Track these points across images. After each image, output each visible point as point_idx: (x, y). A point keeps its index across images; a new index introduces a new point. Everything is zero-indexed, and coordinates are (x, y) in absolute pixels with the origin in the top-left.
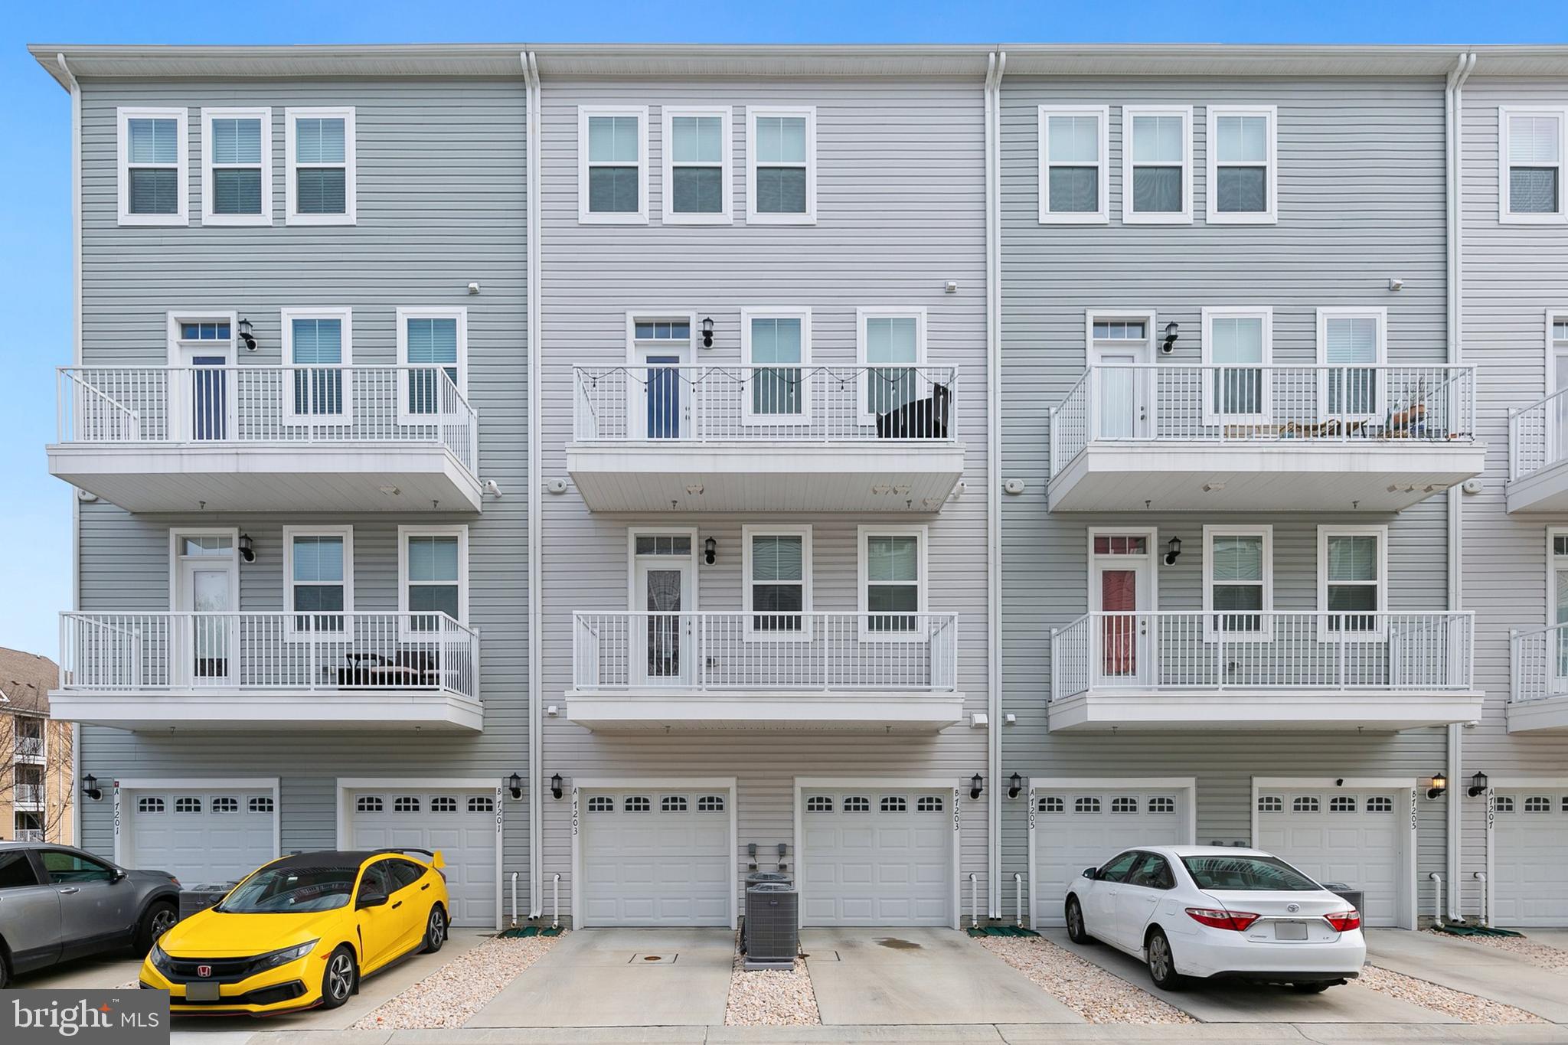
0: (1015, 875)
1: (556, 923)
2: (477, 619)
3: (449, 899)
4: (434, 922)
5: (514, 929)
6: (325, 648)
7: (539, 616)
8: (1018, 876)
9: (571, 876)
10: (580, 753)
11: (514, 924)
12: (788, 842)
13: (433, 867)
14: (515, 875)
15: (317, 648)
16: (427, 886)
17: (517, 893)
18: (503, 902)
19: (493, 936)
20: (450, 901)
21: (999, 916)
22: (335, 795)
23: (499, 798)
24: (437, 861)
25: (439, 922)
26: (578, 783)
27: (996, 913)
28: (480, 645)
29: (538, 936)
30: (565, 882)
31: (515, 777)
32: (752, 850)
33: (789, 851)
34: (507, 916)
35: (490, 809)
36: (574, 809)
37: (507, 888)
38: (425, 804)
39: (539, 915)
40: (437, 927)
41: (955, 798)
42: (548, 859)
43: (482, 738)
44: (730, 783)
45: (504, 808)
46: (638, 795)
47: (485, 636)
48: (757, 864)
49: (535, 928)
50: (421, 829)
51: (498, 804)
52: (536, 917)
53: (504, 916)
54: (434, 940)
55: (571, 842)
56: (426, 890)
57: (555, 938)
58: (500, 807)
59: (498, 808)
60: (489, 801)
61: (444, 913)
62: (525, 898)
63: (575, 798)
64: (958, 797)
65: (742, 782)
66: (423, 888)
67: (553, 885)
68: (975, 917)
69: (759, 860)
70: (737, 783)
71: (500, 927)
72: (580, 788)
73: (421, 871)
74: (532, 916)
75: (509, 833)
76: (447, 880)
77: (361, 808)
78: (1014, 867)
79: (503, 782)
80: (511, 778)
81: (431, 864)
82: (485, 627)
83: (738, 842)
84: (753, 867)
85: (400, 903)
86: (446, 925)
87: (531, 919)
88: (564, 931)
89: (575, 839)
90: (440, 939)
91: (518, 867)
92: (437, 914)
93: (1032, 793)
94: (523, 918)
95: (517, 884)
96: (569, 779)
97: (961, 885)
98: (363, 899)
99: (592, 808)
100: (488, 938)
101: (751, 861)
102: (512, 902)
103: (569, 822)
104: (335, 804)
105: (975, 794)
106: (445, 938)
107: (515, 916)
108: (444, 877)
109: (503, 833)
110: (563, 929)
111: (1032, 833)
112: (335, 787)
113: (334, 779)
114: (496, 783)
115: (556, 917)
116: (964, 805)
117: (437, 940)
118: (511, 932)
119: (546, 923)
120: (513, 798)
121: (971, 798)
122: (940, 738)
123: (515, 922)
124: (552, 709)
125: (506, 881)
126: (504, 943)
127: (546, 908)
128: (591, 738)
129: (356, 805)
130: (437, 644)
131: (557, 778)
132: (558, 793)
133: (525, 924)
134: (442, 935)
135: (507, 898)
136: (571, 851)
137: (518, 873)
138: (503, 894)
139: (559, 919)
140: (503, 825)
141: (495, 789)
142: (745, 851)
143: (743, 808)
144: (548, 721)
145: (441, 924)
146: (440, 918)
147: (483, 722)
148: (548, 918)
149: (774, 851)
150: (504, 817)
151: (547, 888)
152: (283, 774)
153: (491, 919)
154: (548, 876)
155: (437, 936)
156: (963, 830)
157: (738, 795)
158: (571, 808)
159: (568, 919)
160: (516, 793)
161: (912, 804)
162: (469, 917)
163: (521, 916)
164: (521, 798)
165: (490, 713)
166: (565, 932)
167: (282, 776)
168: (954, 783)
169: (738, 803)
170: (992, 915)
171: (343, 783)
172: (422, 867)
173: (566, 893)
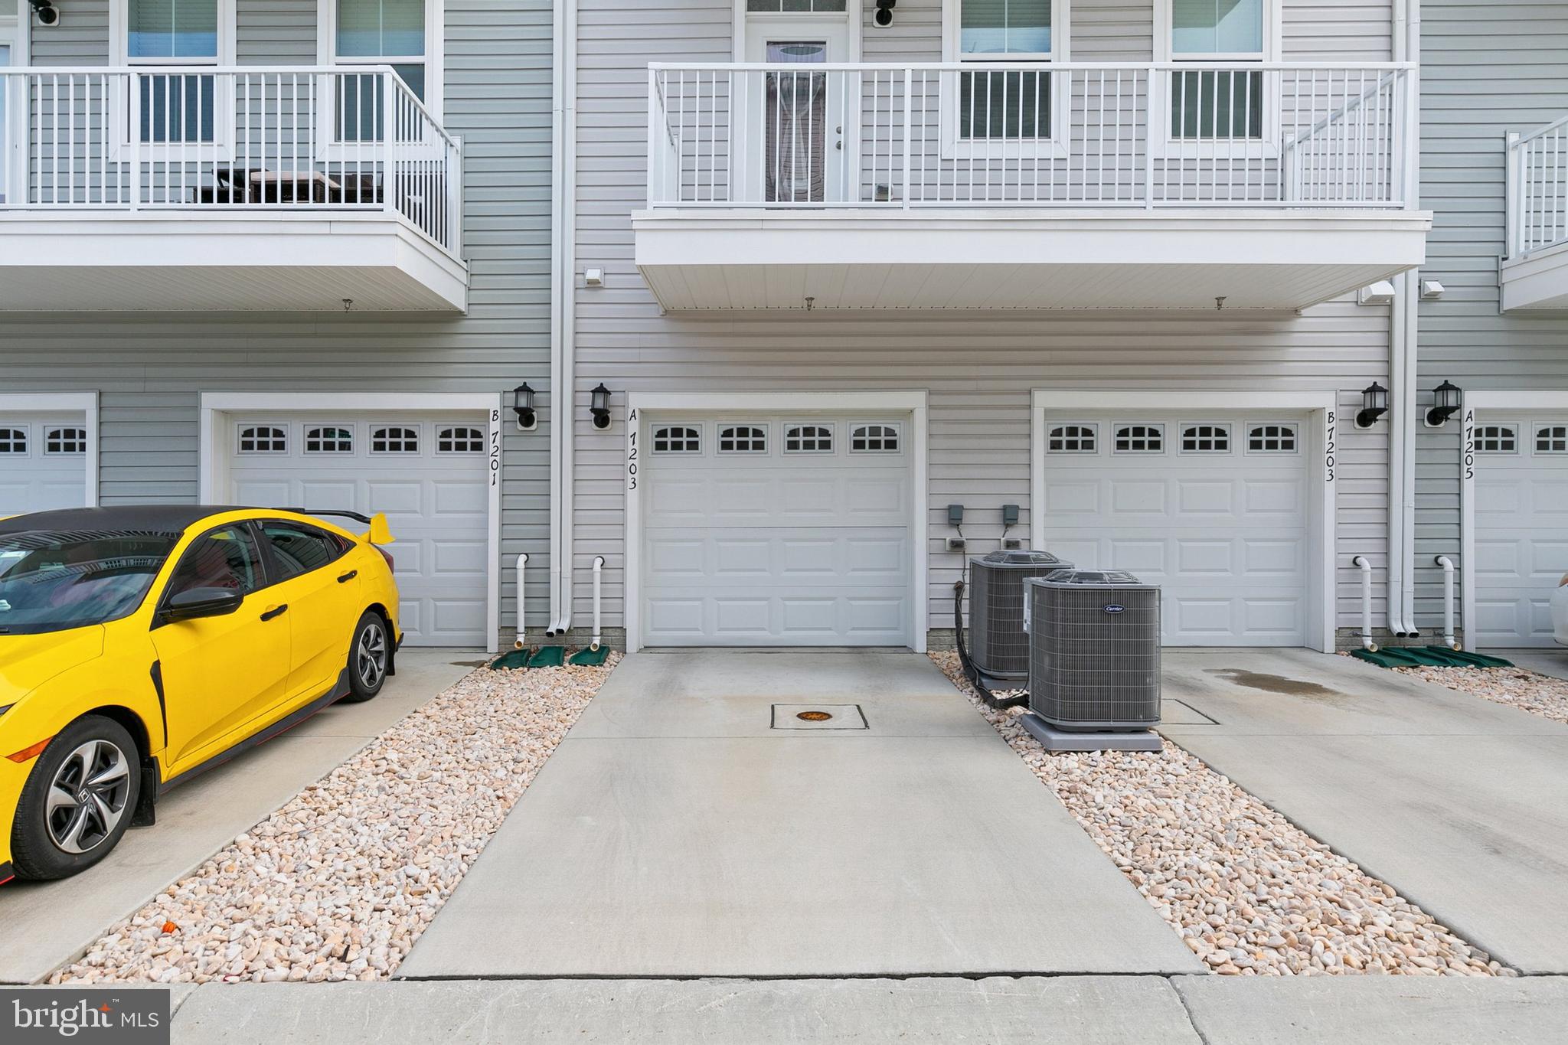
0: (1436, 559)
1: (597, 641)
2: (457, 121)
3: (400, 600)
4: (365, 644)
5: (519, 651)
6: (159, 172)
7: (571, 116)
8: (1444, 560)
9: (624, 561)
10: (642, 350)
11: (519, 643)
12: (1021, 502)
13: (370, 542)
14: (522, 558)
15: (144, 173)
16: (352, 574)
17: (526, 590)
18: (501, 605)
19: (481, 664)
20: (402, 603)
21: (1411, 628)
22: (196, 423)
23: (495, 426)
24: (377, 531)
25: (376, 643)
26: (638, 401)
27: (1404, 623)
28: (463, 165)
29: (566, 664)
30: (615, 572)
31: (524, 389)
32: (955, 516)
33: (1022, 517)
34: (508, 630)
35: (477, 447)
36: (631, 446)
37: (507, 581)
38: (362, 438)
39: (565, 626)
40: (371, 653)
41: (1328, 426)
42: (583, 532)
43: (465, 325)
44: (915, 400)
45: (503, 443)
46: (743, 423)
47: (473, 150)
48: (964, 539)
49: (560, 648)
50: (353, 481)
51: (492, 438)
52: (560, 631)
53: (502, 629)
54: (364, 678)
55: (624, 502)
56: (349, 582)
57: (598, 668)
58: (497, 443)
59: (491, 445)
60: (476, 434)
61: (388, 626)
62: (540, 597)
63: (633, 426)
64: (1333, 424)
65: (937, 400)
66: (342, 579)
67: (592, 575)
68: (1367, 631)
69: (967, 533)
70: (928, 400)
71: (493, 646)
72: (642, 411)
73: (340, 546)
74: (552, 629)
75: (511, 487)
76: (395, 567)
77: (248, 446)
78: (1436, 546)
79: (503, 400)
80: (516, 391)
81: (365, 537)
82: (472, 136)
83: (929, 502)
84: (957, 546)
85: (282, 609)
86: (392, 646)
87: (550, 634)
88: (611, 656)
89: (633, 497)
90: (379, 675)
91: (528, 545)
92: (372, 628)
93: (1470, 417)
94: (536, 632)
95: (526, 575)
96: (622, 394)
97: (1337, 576)
98: (176, 600)
99: (661, 446)
100: (472, 668)
101: (952, 535)
102: (516, 604)
103: (621, 468)
104: (196, 437)
105: (1366, 418)
106: (390, 670)
107: (521, 628)
108: (389, 561)
109: (502, 487)
110: (609, 651)
111: (1468, 485)
112: (196, 408)
113: (196, 394)
114: (490, 401)
115: (597, 631)
116: (1342, 438)
117: (372, 677)
118: (513, 658)
119: (580, 642)
120: (520, 427)
121: (1357, 426)
122: (1299, 324)
123: (521, 638)
124: (593, 274)
125: (507, 570)
126: (504, 680)
127: (577, 616)
128: (661, 325)
129: (237, 440)
130: (380, 163)
131: (601, 390)
132: (602, 418)
133: (539, 642)
134: (382, 666)
135: (507, 598)
136: (624, 517)
137: (526, 554)
138: (501, 590)
139: (602, 634)
140: (502, 473)
141: (489, 410)
142: (941, 518)
143: (938, 443)
144: (586, 296)
145: (381, 647)
146: (378, 635)
147: (468, 297)
148: (581, 632)
149: (995, 517)
150: (503, 458)
151: (581, 579)
152: (105, 386)
153: (479, 633)
154: (582, 560)
155: (372, 670)
156: (1341, 482)
157: (930, 421)
158: (625, 443)
159: (618, 633)
160: (526, 417)
161: (1239, 439)
162: (437, 630)
163: (532, 628)
164: (534, 427)
165: (478, 282)
166: (613, 656)
167: (102, 391)
168: (1326, 401)
169: (930, 436)
170: (1397, 628)
171: (212, 401)
172: (345, 540)
173: (614, 590)
